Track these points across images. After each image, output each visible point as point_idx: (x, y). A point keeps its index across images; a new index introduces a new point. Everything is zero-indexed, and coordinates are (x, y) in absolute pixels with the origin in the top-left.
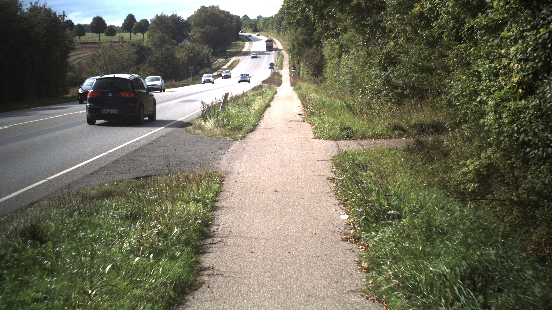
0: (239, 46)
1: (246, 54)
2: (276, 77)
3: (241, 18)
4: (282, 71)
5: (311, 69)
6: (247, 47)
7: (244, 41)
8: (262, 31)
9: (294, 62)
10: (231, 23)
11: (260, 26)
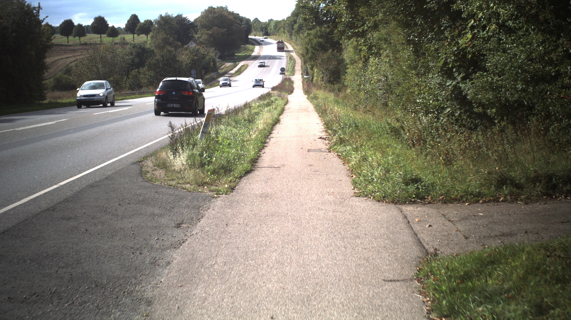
0: (249, 50)
1: (256, 58)
2: (287, 83)
3: (252, 21)
4: (293, 77)
5: (327, 76)
6: (257, 50)
7: (254, 45)
8: (273, 35)
9: (306, 67)
10: (241, 25)
11: (271, 29)
